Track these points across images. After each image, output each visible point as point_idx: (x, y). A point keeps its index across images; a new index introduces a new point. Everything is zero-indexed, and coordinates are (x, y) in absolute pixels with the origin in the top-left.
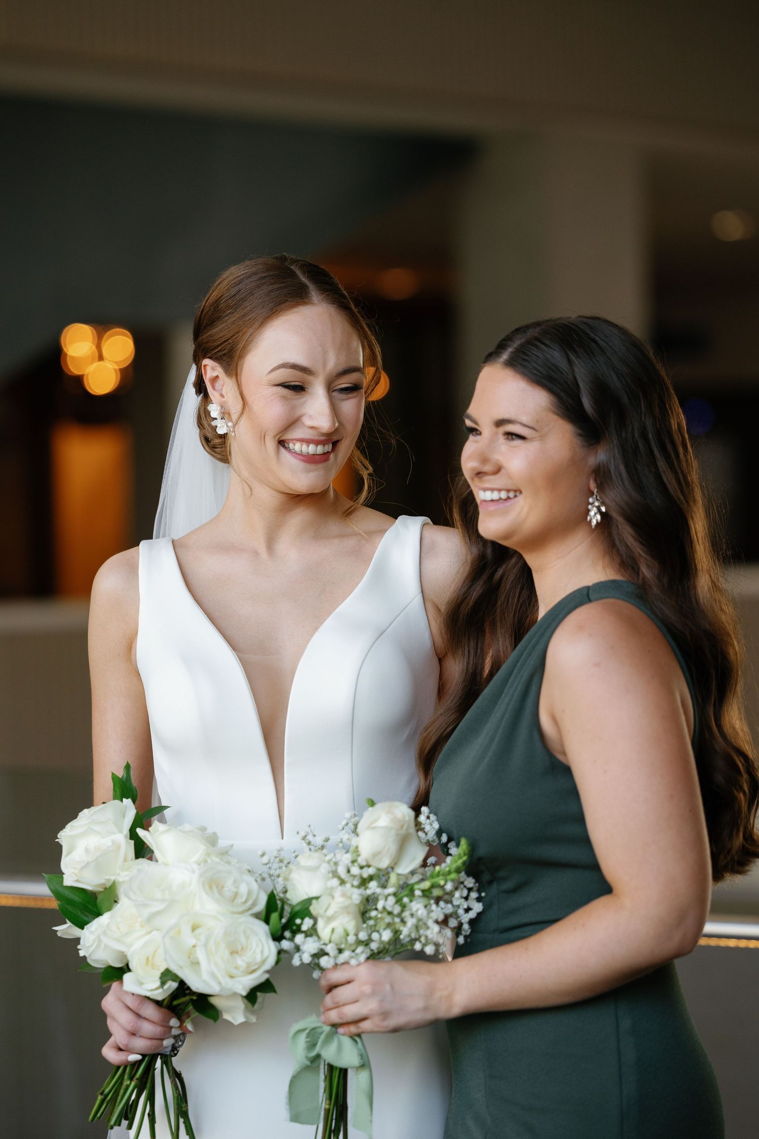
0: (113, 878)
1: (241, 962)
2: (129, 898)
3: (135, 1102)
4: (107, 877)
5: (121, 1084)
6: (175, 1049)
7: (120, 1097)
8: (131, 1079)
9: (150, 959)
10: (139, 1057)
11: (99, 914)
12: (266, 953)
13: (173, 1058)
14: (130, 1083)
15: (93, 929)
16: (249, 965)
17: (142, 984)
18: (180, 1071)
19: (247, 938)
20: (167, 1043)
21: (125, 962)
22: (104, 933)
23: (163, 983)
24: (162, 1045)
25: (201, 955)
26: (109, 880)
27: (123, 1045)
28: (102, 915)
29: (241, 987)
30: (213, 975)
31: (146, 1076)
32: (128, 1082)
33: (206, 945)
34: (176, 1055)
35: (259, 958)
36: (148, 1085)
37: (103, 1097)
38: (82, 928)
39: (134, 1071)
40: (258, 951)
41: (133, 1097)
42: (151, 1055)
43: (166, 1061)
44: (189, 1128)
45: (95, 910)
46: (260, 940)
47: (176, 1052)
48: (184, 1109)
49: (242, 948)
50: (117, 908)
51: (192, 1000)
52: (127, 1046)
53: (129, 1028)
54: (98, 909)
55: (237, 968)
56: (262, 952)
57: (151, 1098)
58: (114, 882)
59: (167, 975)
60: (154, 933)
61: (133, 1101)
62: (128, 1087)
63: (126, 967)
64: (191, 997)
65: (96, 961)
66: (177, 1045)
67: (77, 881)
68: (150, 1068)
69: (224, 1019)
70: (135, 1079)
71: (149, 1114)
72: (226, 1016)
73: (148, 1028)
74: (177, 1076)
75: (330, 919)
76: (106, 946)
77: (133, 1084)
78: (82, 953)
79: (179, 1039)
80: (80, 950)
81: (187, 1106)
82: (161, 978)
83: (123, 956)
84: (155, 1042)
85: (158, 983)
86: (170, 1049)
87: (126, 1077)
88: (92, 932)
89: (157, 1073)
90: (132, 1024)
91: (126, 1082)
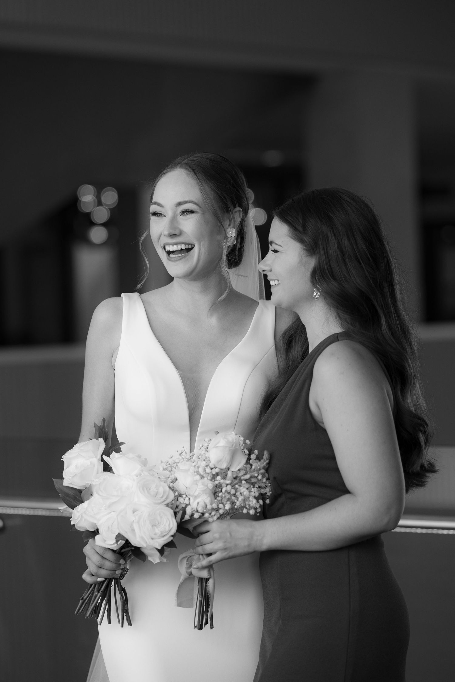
0: (90, 483)
1: (158, 531)
2: (99, 494)
3: (100, 604)
4: (87, 482)
5: (93, 594)
6: (122, 576)
7: (92, 601)
8: (98, 591)
9: (110, 527)
10: (103, 579)
11: (82, 502)
12: (171, 526)
13: (121, 581)
14: (98, 594)
15: (79, 510)
16: (162, 532)
17: (106, 541)
18: (125, 588)
19: (161, 518)
20: (118, 572)
21: (96, 528)
22: (85, 512)
23: (117, 541)
24: (115, 573)
25: (136, 527)
26: (88, 484)
27: (95, 573)
28: (84, 502)
29: (158, 545)
30: (142, 538)
31: (106, 590)
32: (97, 593)
33: (138, 522)
34: (122, 579)
35: (167, 529)
36: (107, 595)
37: (83, 601)
38: (73, 509)
39: (100, 587)
40: (167, 525)
41: (99, 601)
42: (109, 578)
43: (118, 582)
44: (128, 618)
45: (81, 499)
46: (168, 519)
47: (123, 577)
48: (126, 608)
49: (158, 523)
50: (92, 499)
51: (132, 549)
52: (96, 573)
53: (98, 564)
54: (82, 499)
55: (155, 534)
56: (169, 525)
57: (109, 602)
58: (91, 484)
59: (119, 537)
60: (112, 513)
61: (99, 603)
62: (96, 596)
63: (96, 531)
64: (131, 548)
65: (80, 527)
66: (123, 573)
67: (71, 484)
68: (108, 586)
69: (149, 560)
70: (100, 591)
71: (107, 610)
72: (150, 559)
73: (108, 564)
74: (123, 590)
75: (196, 497)
76: (85, 519)
77: (99, 594)
78: (72, 523)
79: (125, 570)
80: (71, 521)
81: (128, 607)
82: (116, 538)
83: (95, 525)
84: (112, 572)
85: (114, 541)
86: (120, 575)
87: (95, 590)
88: (78, 512)
89: (112, 588)
90: (99, 562)
91: (96, 593)
